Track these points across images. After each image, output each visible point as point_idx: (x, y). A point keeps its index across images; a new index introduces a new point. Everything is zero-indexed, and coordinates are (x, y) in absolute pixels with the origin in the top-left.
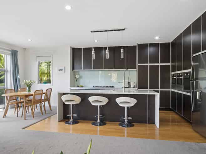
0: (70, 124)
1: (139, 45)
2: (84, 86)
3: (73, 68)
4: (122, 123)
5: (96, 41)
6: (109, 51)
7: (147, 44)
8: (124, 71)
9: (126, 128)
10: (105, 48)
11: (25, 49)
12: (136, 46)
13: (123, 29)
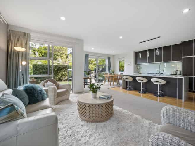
0: (127, 90)
1: (183, 43)
2: (142, 73)
3: (136, 63)
4: (156, 94)
5: (146, 46)
6: (149, 52)
7: (193, 40)
8: (159, 64)
9: (158, 97)
10: (156, 49)
11: (113, 56)
12: (181, 44)
13: (158, 37)
